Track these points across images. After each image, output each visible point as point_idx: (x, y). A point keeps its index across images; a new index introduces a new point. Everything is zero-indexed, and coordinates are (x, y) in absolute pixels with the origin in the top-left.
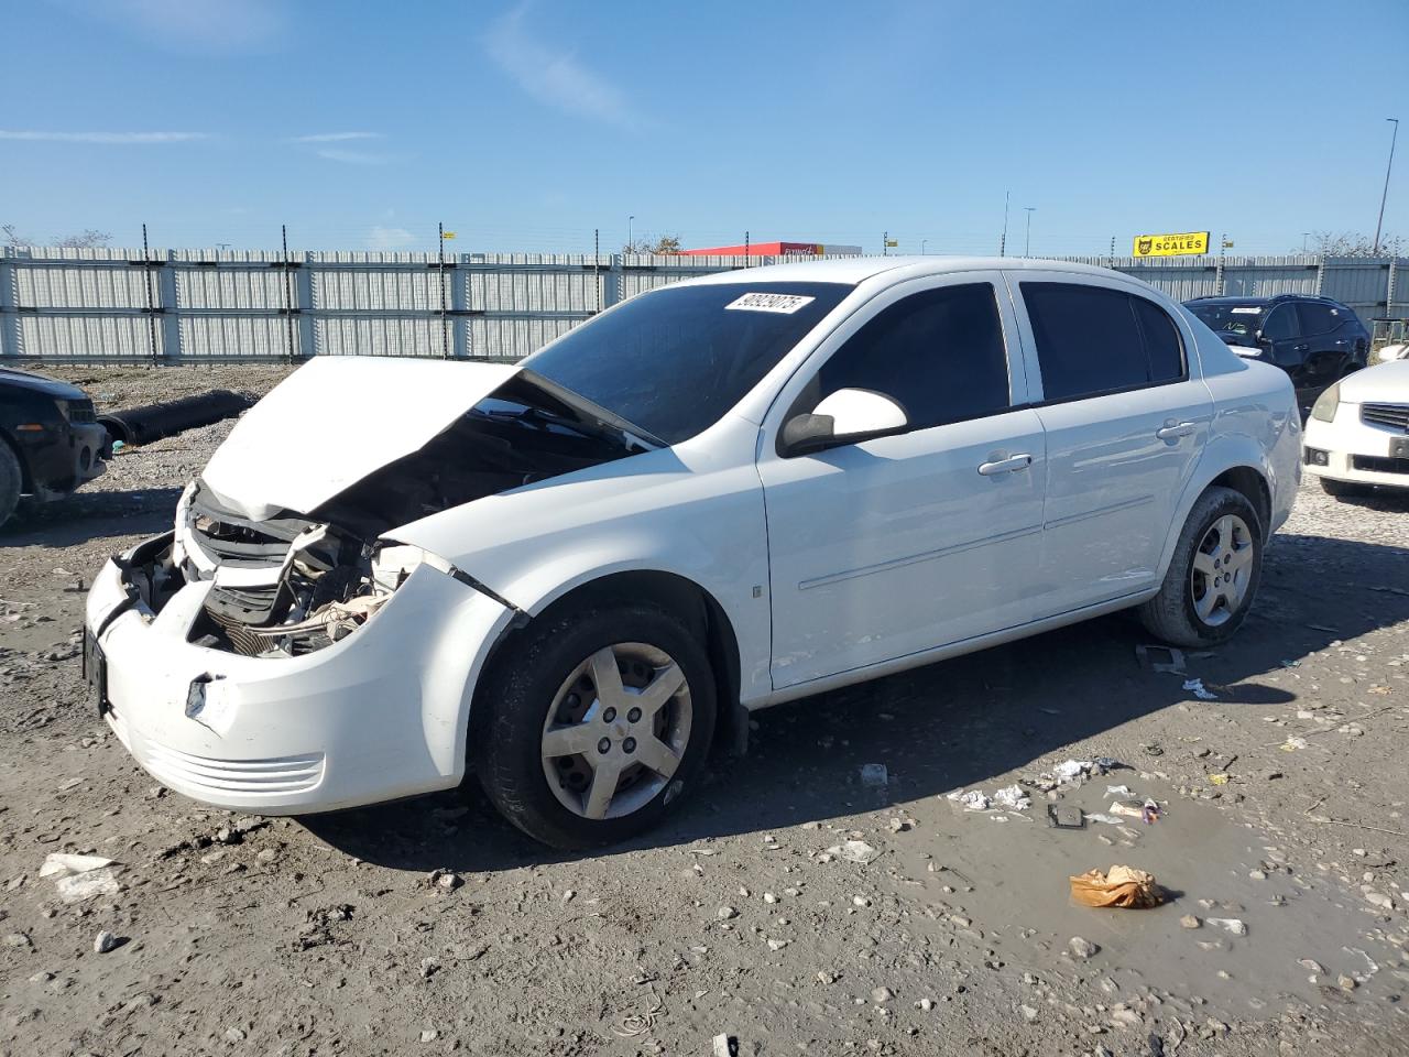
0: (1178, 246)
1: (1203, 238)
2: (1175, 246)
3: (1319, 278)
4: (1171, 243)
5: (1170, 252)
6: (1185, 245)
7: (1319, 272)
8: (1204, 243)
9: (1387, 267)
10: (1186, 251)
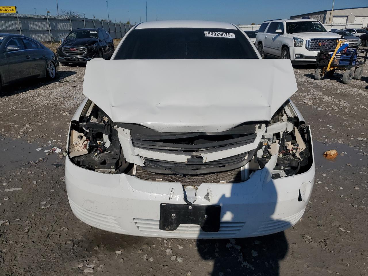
0: (7, 10)
1: (14, 8)
2: (6, 10)
3: (71, 22)
4: (5, 9)
5: (5, 12)
6: (9, 10)
7: (71, 21)
8: (15, 9)
9: (83, 21)
10: (10, 12)
